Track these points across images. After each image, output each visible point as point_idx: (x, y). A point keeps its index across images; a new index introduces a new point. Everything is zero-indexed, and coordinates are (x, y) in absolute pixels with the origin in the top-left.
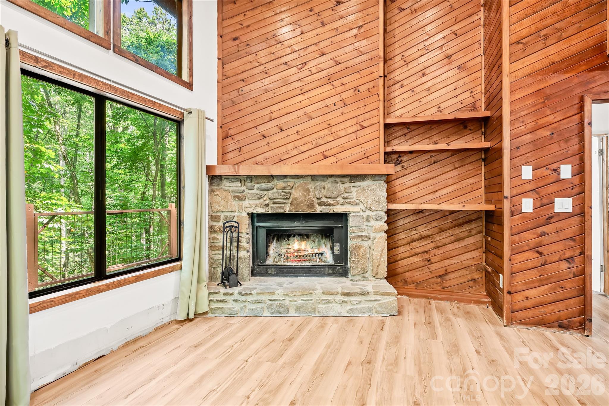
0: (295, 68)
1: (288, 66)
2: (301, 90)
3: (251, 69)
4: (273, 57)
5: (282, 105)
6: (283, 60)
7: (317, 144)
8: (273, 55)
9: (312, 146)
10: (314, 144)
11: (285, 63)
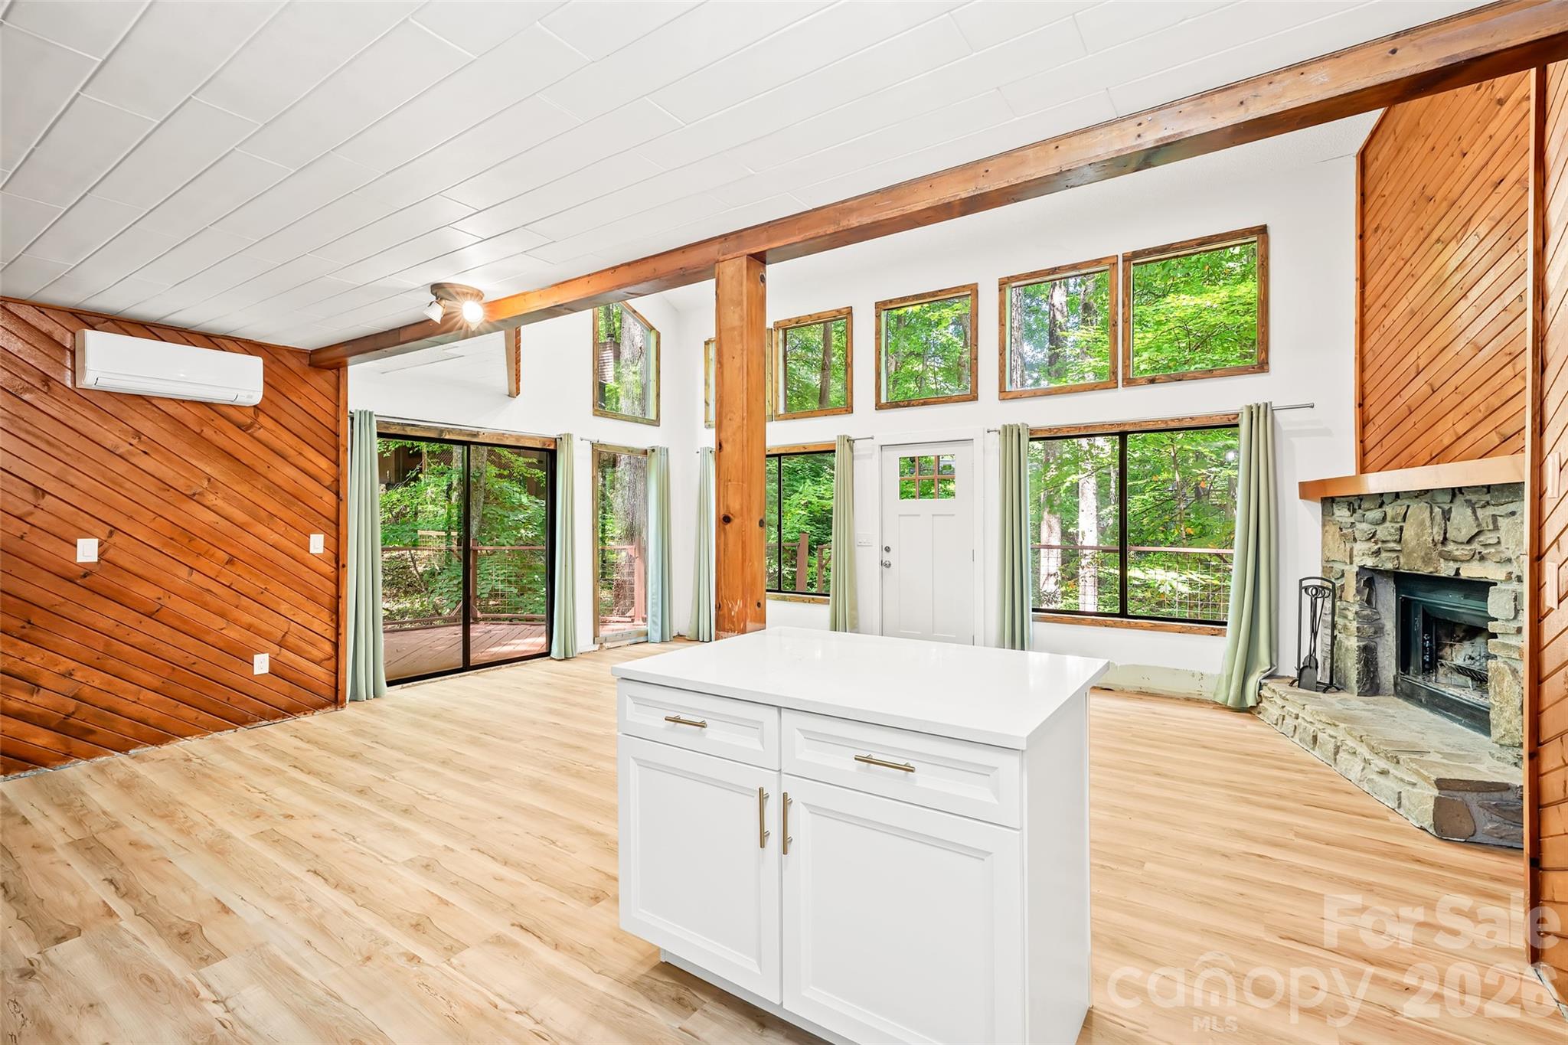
0: (1454, 242)
1: (1443, 242)
2: (1462, 288)
3: (1393, 279)
4: (1422, 234)
5: (1433, 335)
6: (1435, 236)
7: (1487, 408)
8: (1421, 233)
9: (1481, 416)
10: (1482, 410)
11: (1438, 240)
